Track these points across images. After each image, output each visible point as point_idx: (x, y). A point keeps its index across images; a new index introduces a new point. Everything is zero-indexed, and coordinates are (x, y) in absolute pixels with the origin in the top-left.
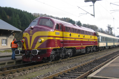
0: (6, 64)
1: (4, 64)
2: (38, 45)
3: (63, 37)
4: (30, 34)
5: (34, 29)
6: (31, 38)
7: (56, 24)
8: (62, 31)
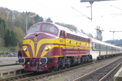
0: (9, 74)
1: (7, 74)
2: (44, 53)
3: (65, 45)
4: (34, 41)
5: (39, 36)
6: (36, 45)
7: (60, 31)
8: (65, 38)
